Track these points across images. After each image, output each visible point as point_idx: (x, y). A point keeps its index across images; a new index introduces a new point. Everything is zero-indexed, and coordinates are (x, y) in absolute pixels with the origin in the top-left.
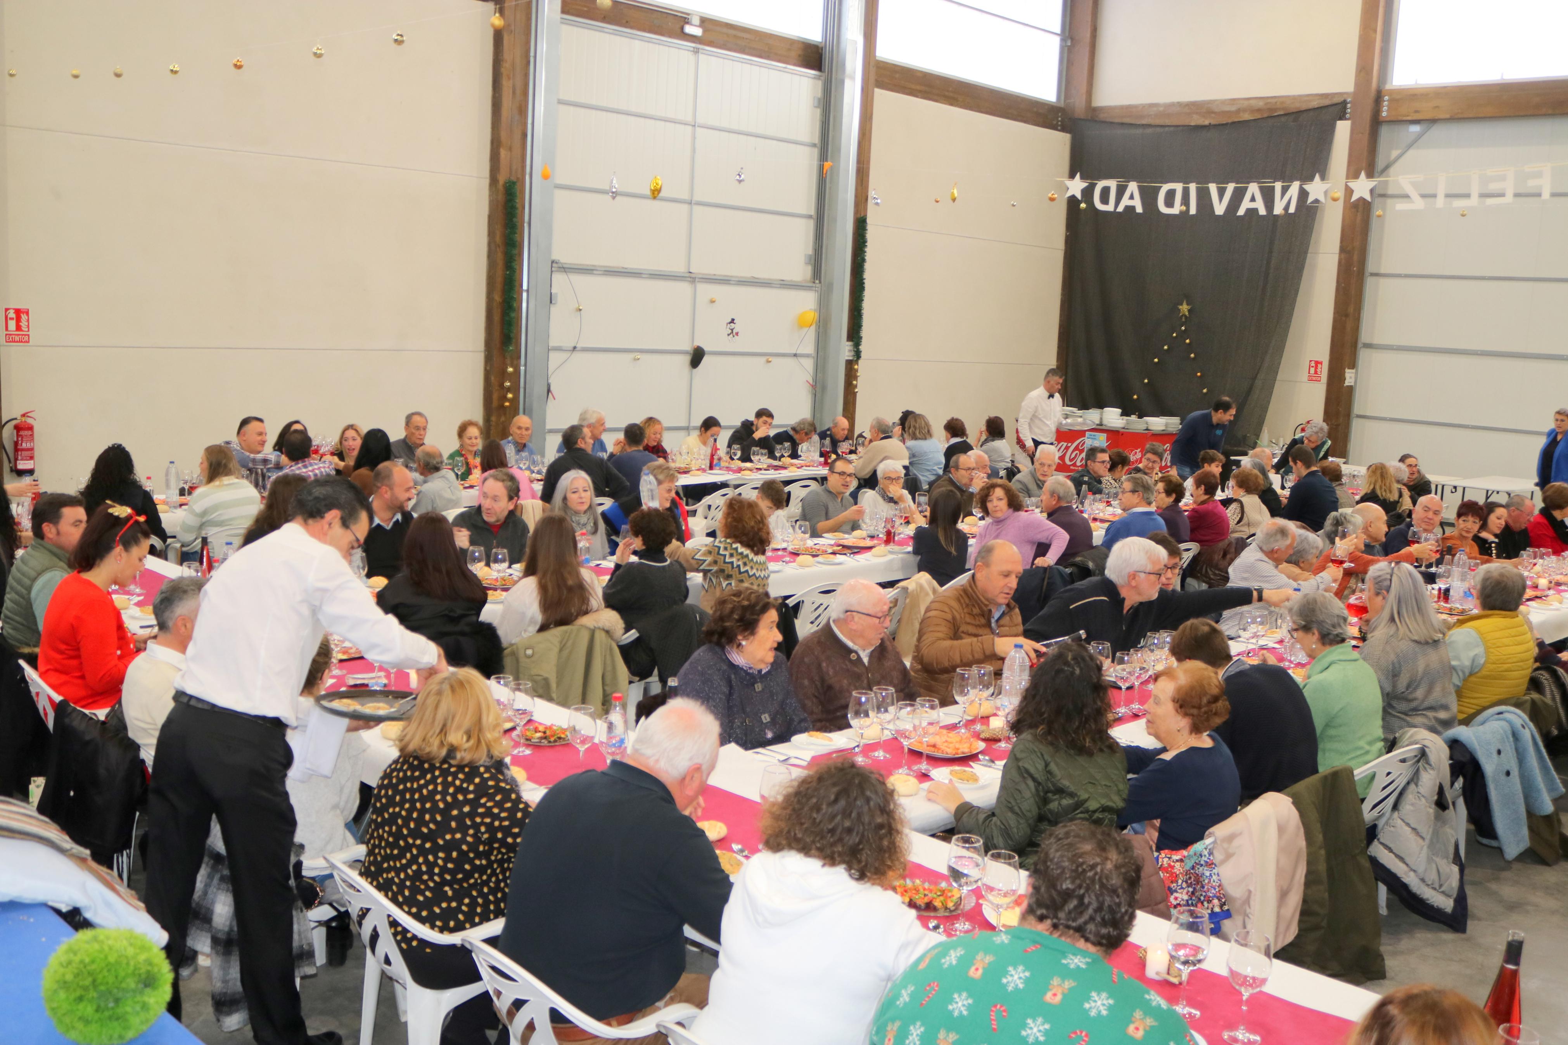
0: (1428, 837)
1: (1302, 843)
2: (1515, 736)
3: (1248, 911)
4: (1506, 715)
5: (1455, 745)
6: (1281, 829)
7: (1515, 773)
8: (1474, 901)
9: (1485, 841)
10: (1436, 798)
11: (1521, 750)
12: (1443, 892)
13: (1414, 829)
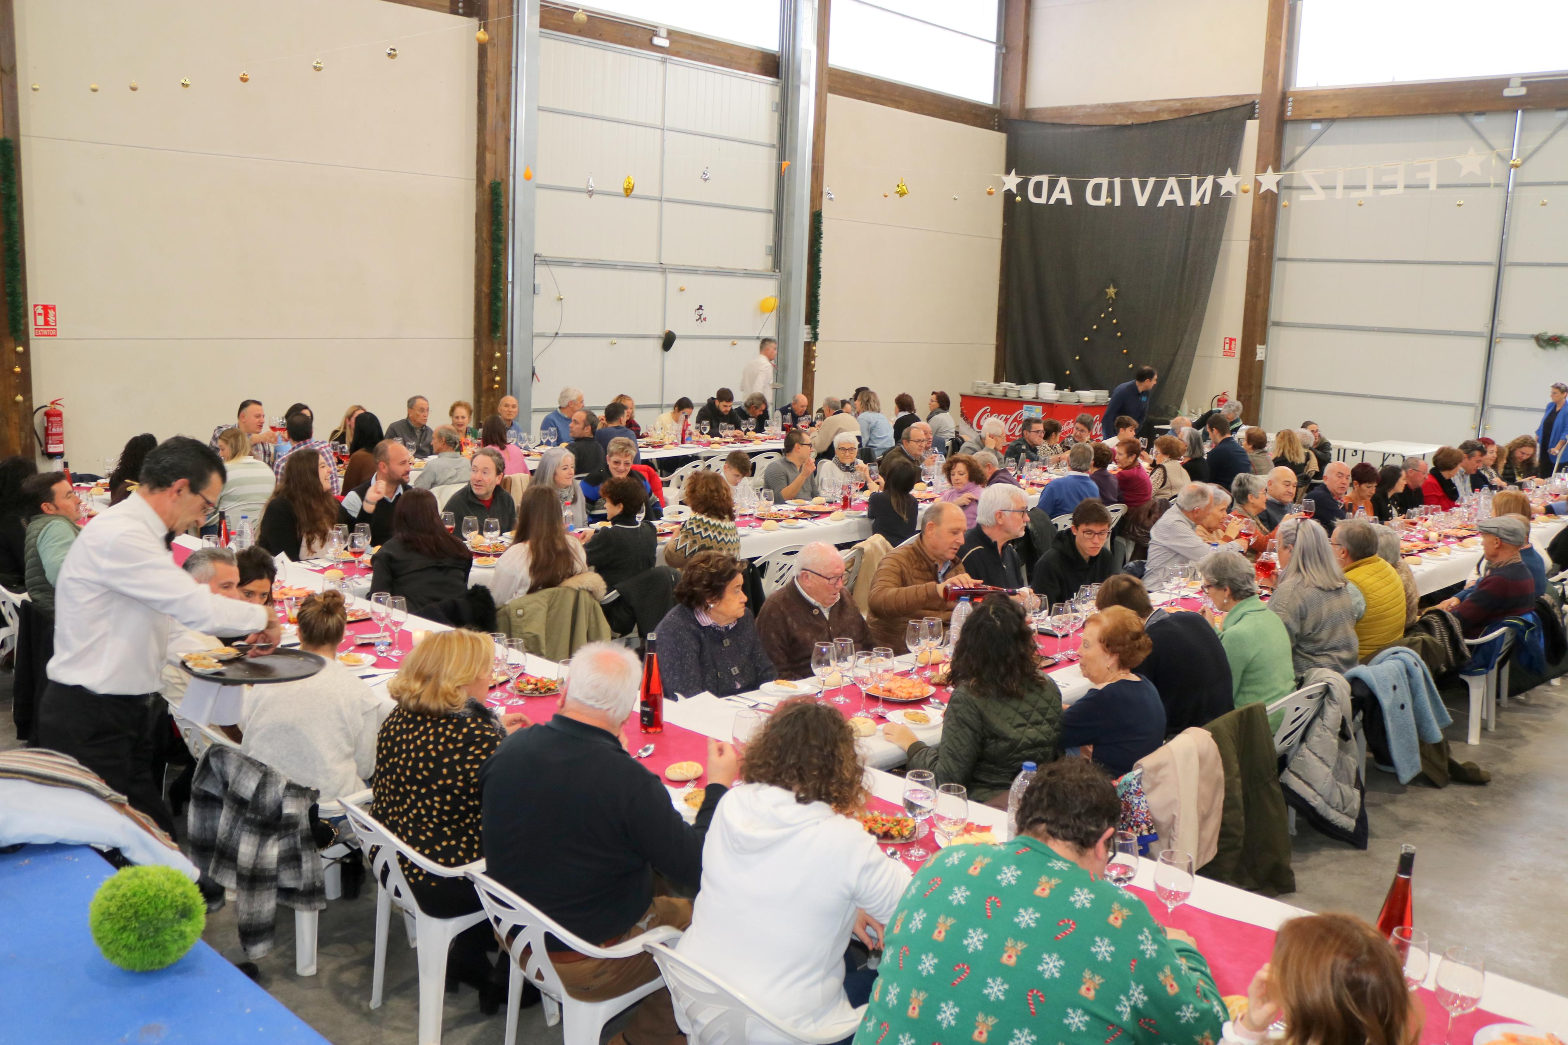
0: (1333, 764)
1: (1220, 772)
2: (1409, 673)
3: (1173, 834)
4: (1401, 655)
5: (1355, 681)
6: (1202, 760)
7: (1409, 706)
8: (1373, 820)
9: (1383, 768)
10: (1339, 729)
11: (1414, 686)
12: (1346, 814)
13: (1320, 758)
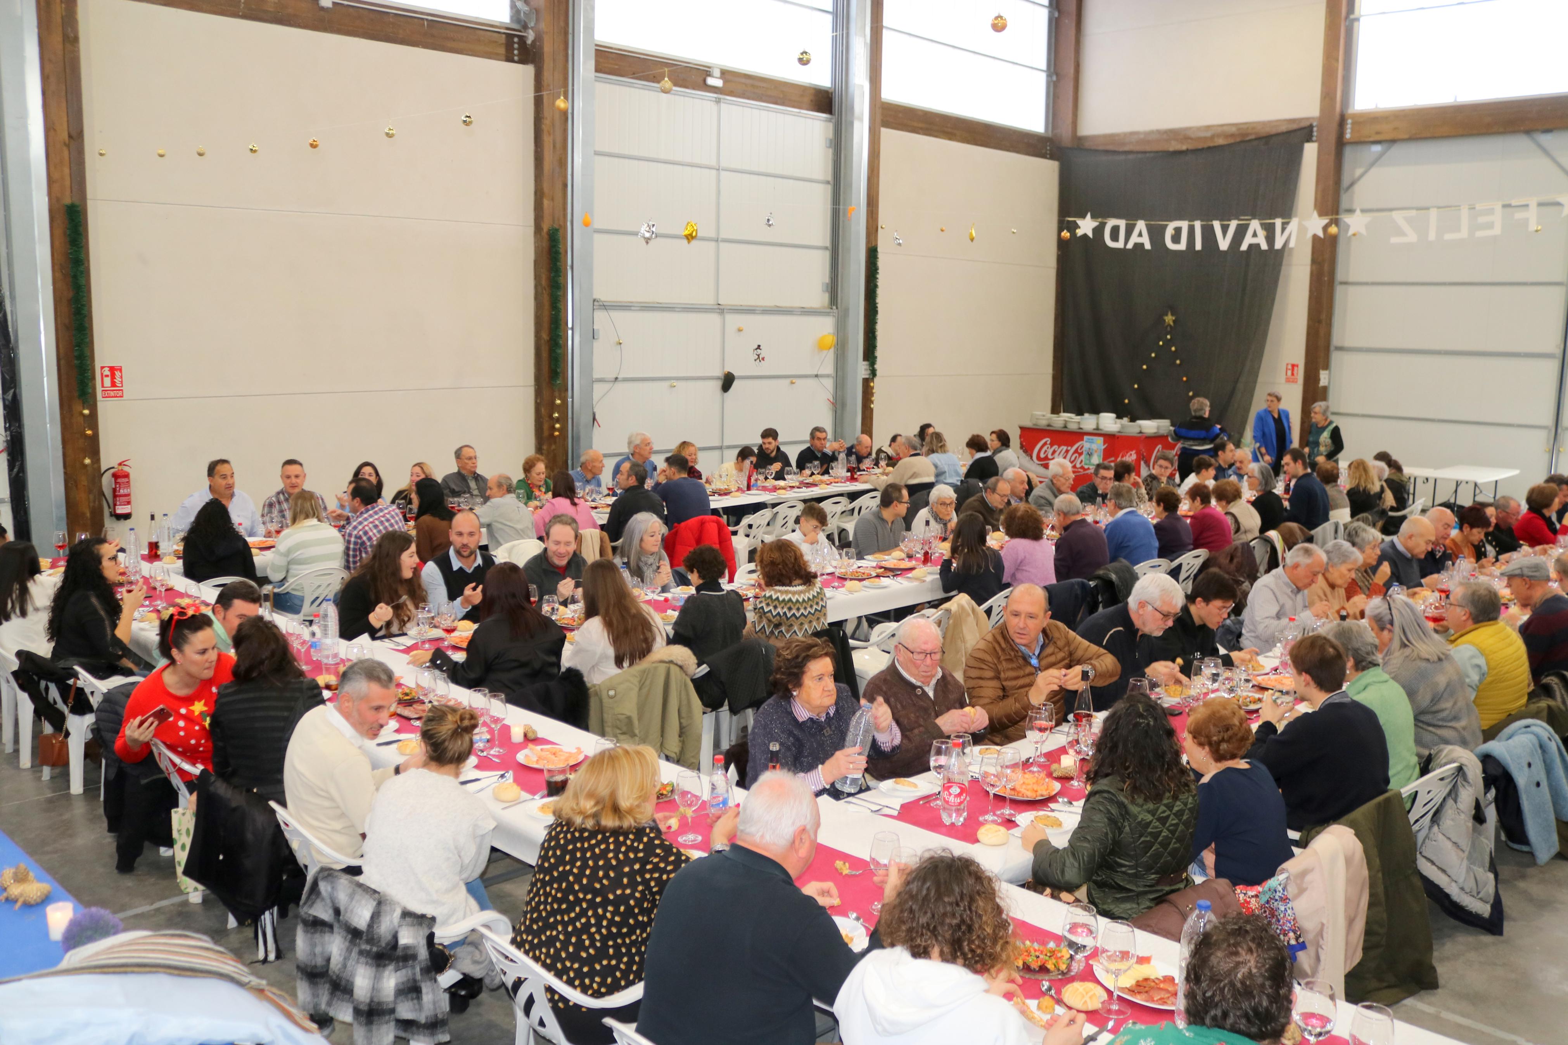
0: (1467, 849)
1: (1365, 872)
2: (1542, 746)
3: (1321, 942)
4: (1533, 729)
5: (1487, 759)
6: (1348, 861)
7: (1544, 784)
8: (1508, 902)
9: (1516, 846)
10: (1473, 812)
11: (1548, 761)
12: (1481, 899)
13: (1455, 843)
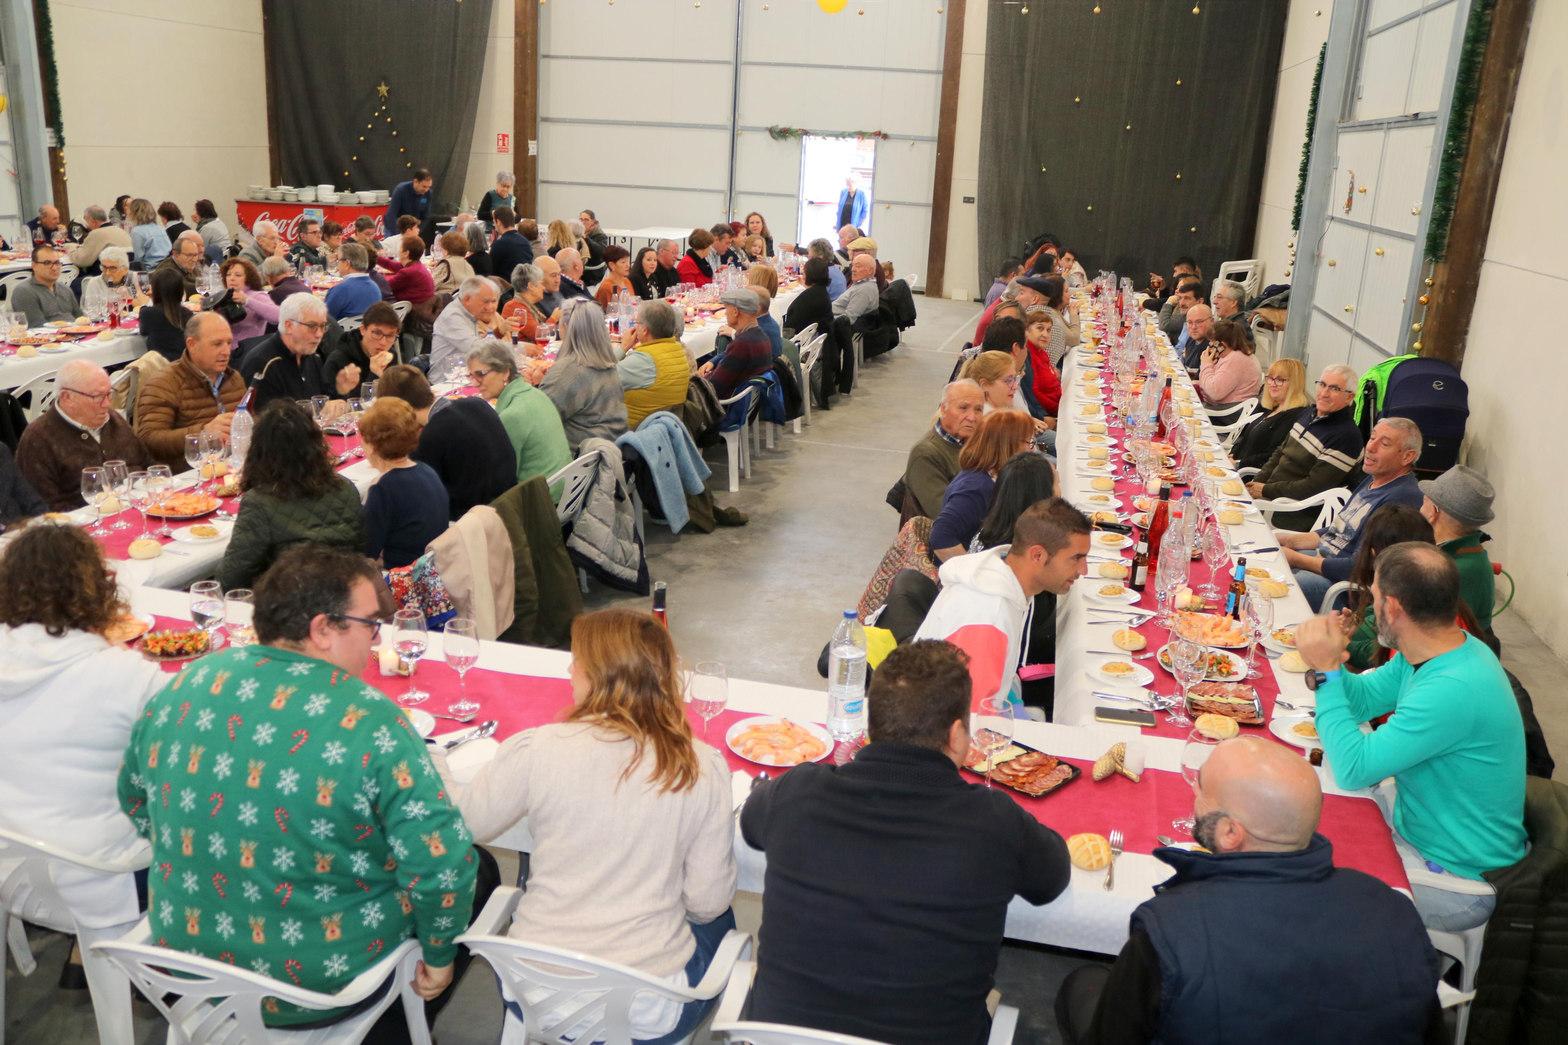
0: (612, 524)
1: (508, 544)
2: (671, 435)
3: (470, 607)
4: (663, 419)
5: (625, 447)
6: (489, 535)
7: (673, 464)
8: (653, 568)
9: (658, 522)
10: (615, 492)
11: (676, 445)
12: (629, 567)
13: (601, 520)
